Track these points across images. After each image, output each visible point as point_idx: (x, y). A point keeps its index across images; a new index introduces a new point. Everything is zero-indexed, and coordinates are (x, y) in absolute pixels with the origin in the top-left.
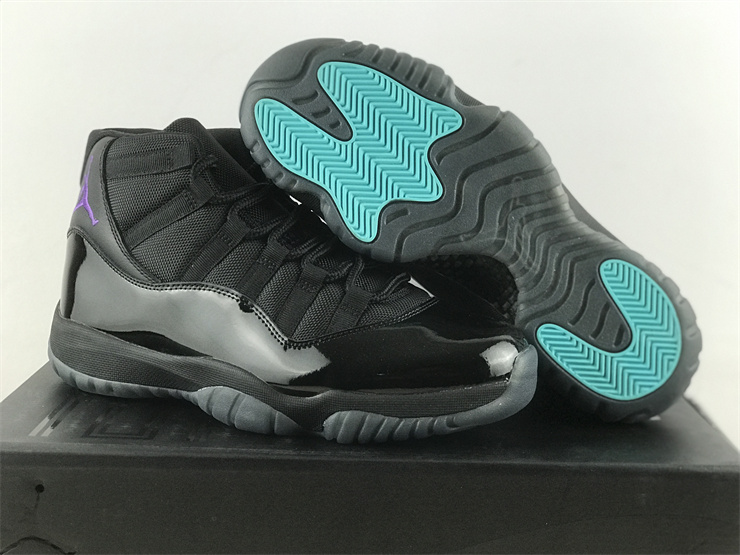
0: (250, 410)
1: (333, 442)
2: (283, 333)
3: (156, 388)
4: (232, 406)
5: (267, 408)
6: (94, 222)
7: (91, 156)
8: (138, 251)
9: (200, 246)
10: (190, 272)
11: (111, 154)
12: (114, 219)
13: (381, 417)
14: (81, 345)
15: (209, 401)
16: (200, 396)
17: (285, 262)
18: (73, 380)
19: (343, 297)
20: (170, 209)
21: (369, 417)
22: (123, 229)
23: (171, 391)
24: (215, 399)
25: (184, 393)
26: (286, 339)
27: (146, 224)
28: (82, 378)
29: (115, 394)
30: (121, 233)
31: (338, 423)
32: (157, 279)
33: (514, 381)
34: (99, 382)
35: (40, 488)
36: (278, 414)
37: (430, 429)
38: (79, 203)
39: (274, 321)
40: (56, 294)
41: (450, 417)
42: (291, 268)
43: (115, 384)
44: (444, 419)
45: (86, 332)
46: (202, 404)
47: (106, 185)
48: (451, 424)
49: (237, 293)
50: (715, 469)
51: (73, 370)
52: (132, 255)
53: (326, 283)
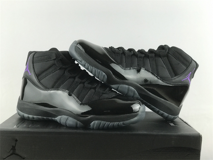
0: (71, 121)
1: (93, 129)
2: (80, 101)
3: (46, 117)
4: (66, 121)
5: (76, 120)
6: (30, 74)
7: (29, 57)
8: (42, 81)
9: (58, 79)
10: (55, 86)
11: (35, 57)
12: (35, 73)
13: (105, 122)
14: (26, 107)
15: (60, 120)
16: (58, 119)
17: (80, 83)
18: (23, 116)
19: (95, 92)
20: (50, 70)
21: (102, 122)
22: (38, 76)
23: (50, 118)
24: (62, 119)
25: (53, 118)
26: (81, 102)
27: (44, 74)
28: (26, 115)
29: (35, 119)
30: (37, 77)
31: (94, 124)
32: (47, 88)
33: (139, 113)
34: (31, 116)
35: (16, 141)
36: (78, 122)
37: (118, 125)
38: (26, 70)
39: (77, 98)
40: (19, 94)
41: (123, 122)
42: (82, 85)
43: (35, 117)
44: (122, 122)
45: (27, 103)
46: (58, 121)
47: (33, 65)
48: (123, 124)
49: (68, 91)
50: (191, 135)
51: (24, 113)
52: (40, 82)
53: (91, 88)
